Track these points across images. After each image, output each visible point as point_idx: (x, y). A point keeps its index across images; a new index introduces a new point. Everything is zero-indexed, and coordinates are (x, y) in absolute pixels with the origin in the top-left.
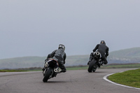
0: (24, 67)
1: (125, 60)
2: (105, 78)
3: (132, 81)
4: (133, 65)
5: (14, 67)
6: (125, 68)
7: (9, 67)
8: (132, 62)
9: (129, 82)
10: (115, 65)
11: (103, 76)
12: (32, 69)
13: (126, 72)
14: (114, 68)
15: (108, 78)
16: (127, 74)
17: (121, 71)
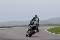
0: (11, 26)
1: (55, 22)
2: (46, 30)
3: (58, 32)
6: (55, 26)
7: (5, 26)
9: (56, 32)
11: (45, 29)
12: (15, 26)
13: (55, 28)
14: (50, 26)
15: (47, 30)
17: (53, 27)
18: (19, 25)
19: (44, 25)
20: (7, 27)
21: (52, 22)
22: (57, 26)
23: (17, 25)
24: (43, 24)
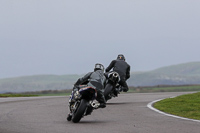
1: (178, 79)
2: (149, 106)
3: (188, 110)
4: (190, 88)
5: (19, 90)
6: (179, 91)
7: (12, 91)
8: (188, 83)
9: (184, 112)
10: (164, 86)
11: (147, 103)
12: (45, 93)
13: (179, 97)
14: (163, 91)
15: (153, 105)
16: (181, 100)
17: (173, 95)
18: (59, 90)
19: (143, 89)
20: (20, 95)
21: (168, 78)
22: (186, 93)
23: (53, 89)
24: (140, 84)
